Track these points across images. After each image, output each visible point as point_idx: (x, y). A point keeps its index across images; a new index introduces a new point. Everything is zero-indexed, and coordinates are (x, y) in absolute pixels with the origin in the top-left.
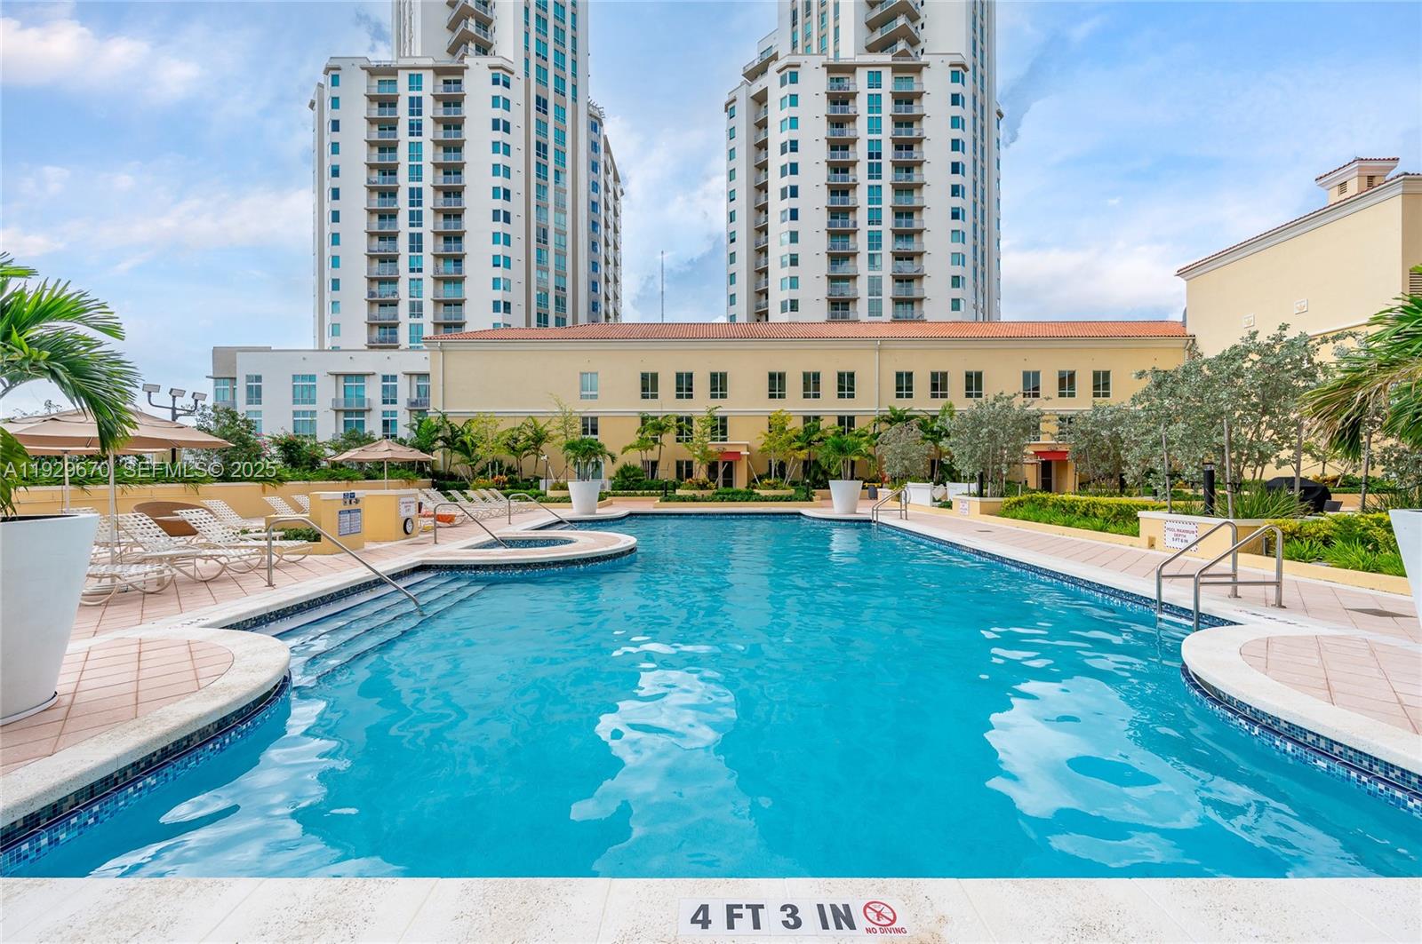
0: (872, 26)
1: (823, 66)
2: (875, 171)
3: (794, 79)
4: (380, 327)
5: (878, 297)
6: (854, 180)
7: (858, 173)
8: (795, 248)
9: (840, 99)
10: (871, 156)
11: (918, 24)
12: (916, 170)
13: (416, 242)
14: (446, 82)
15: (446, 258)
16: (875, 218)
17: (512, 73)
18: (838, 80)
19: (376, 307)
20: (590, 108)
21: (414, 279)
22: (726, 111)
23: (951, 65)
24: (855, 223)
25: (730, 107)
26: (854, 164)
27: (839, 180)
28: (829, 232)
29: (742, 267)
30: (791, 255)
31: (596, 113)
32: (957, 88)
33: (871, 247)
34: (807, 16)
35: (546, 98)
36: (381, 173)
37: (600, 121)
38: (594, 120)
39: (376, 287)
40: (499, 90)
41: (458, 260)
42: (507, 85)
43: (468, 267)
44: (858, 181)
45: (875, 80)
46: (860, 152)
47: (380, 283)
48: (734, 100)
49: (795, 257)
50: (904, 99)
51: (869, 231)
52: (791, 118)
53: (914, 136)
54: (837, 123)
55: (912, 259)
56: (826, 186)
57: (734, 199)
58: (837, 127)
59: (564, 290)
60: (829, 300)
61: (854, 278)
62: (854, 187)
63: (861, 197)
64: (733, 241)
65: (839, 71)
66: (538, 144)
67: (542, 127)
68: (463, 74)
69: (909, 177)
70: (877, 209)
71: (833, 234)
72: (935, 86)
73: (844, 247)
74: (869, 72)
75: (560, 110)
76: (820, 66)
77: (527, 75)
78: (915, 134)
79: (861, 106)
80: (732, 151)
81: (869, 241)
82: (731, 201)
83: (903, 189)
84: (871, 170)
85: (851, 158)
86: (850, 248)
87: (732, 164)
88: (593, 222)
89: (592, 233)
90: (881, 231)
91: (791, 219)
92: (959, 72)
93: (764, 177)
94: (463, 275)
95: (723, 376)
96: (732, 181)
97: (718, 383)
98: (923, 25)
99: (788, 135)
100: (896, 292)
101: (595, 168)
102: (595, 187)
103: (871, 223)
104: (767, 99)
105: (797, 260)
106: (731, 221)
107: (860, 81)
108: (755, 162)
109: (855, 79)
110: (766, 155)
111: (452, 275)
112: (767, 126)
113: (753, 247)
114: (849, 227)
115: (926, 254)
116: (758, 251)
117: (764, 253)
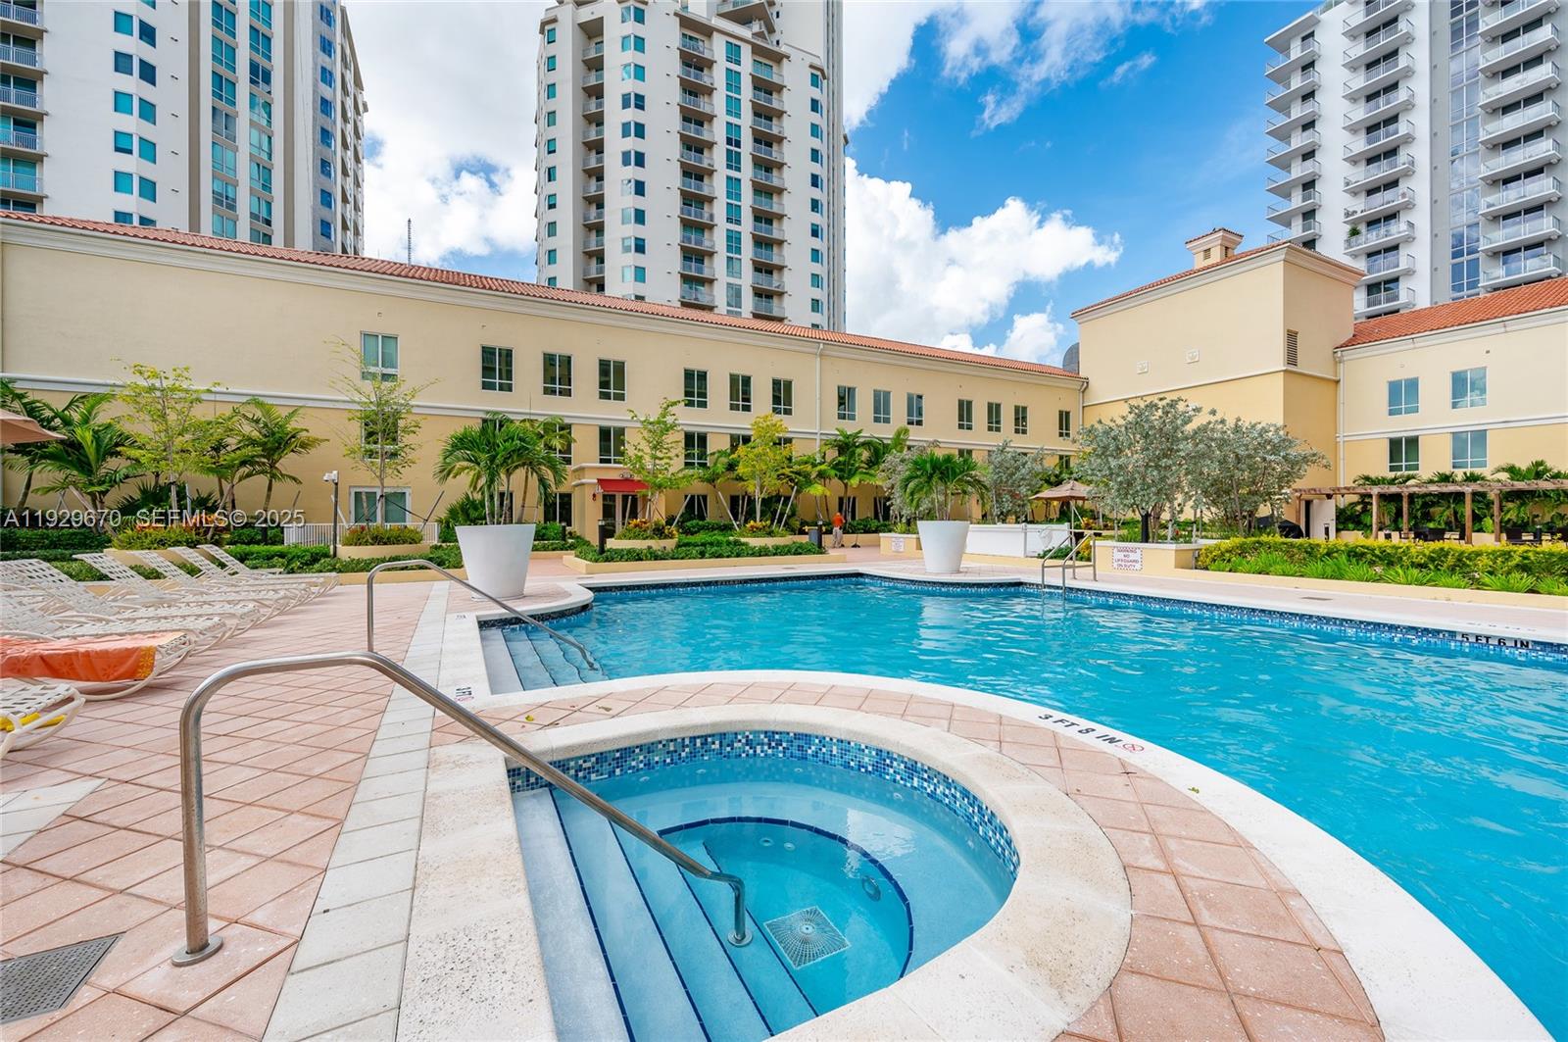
1: (676, 14)
2: (733, 161)
3: (640, 17)
5: (737, 310)
6: (710, 165)
7: (715, 157)
8: (640, 231)
9: (694, 63)
10: (729, 141)
11: (774, 10)
12: (775, 172)
16: (734, 216)
18: (691, 38)
22: (542, 32)
23: (811, 67)
24: (712, 217)
25: (547, 28)
27: (692, 159)
28: (682, 220)
29: (566, 242)
30: (636, 238)
32: (816, 93)
33: (729, 249)
43: (50, 139)
44: (715, 168)
45: (734, 54)
46: (717, 132)
48: (555, 21)
49: (642, 242)
50: (765, 87)
51: (727, 230)
52: (636, 65)
53: (774, 133)
54: (692, 90)
55: (771, 272)
57: (554, 151)
58: (690, 94)
61: (711, 282)
62: (710, 173)
63: (717, 186)
64: (552, 206)
65: (693, 28)
69: (767, 179)
70: (736, 205)
71: (687, 225)
72: (794, 77)
73: (699, 243)
74: (727, 42)
76: (672, 13)
78: (775, 131)
79: (718, 77)
80: (551, 87)
81: (728, 241)
82: (549, 152)
83: (763, 191)
84: (729, 158)
85: (706, 136)
86: (706, 245)
87: (552, 105)
88: (323, 129)
89: (321, 147)
90: (740, 233)
91: (636, 194)
92: (817, 76)
93: (597, 134)
94: (38, 151)
95: (620, 367)
96: (551, 128)
97: (611, 378)
98: (778, 13)
99: (631, 86)
100: (756, 307)
101: (326, 46)
102: (326, 76)
103: (729, 220)
104: (602, 34)
105: (644, 246)
106: (549, 180)
107: (717, 49)
108: (584, 111)
109: (711, 45)
110: (600, 105)
111: (10, 147)
112: (602, 69)
113: (582, 221)
114: (705, 220)
115: (785, 269)
116: (589, 228)
117: (597, 232)
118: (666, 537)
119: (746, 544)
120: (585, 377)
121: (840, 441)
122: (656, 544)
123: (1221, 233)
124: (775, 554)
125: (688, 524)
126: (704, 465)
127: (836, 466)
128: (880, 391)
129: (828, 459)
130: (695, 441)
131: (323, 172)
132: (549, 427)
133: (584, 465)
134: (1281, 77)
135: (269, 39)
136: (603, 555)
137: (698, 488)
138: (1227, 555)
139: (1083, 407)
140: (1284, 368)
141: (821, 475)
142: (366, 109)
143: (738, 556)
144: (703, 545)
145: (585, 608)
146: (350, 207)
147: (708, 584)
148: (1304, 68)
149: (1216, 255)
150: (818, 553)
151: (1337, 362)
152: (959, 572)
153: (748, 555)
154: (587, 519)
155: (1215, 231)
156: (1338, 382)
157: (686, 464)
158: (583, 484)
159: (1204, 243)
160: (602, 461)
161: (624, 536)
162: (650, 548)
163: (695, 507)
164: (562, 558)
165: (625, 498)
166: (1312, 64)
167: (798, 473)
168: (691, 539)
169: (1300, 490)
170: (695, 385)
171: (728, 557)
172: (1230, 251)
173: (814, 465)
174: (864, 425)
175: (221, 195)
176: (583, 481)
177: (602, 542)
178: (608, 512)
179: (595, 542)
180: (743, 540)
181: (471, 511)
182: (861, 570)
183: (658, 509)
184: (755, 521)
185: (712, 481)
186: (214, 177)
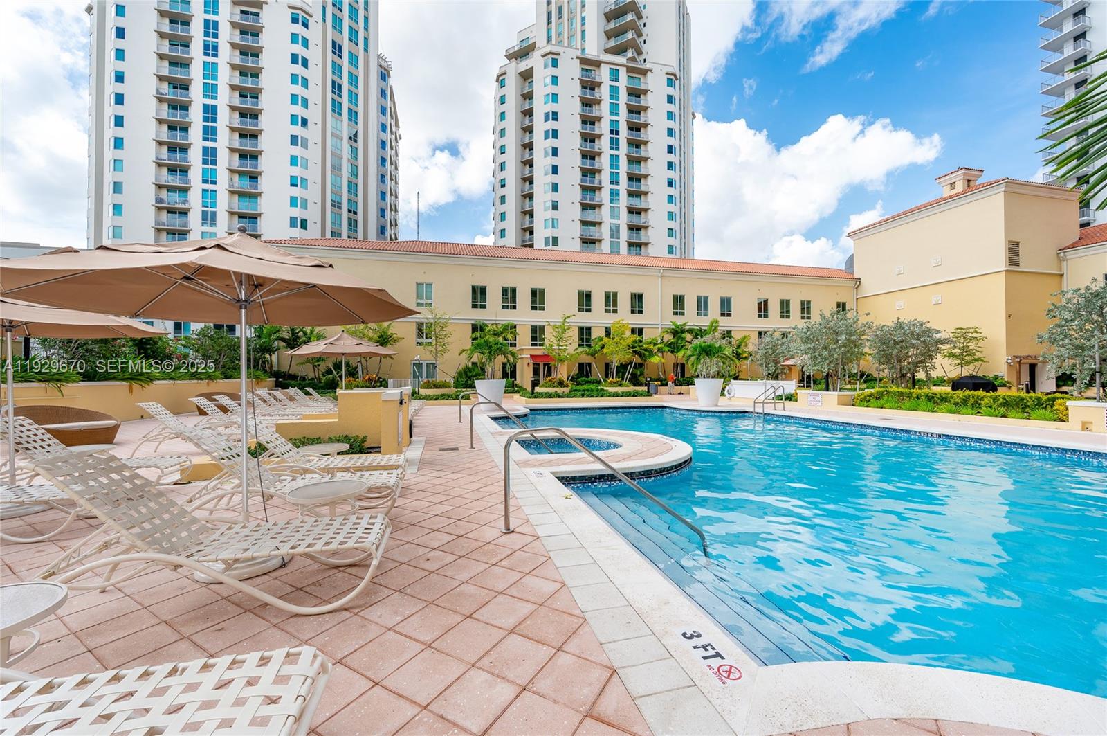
0: (609, 35)
1: (577, 58)
2: (614, 144)
3: (555, 64)
4: (168, 233)
5: (617, 240)
6: (599, 149)
7: (602, 143)
8: (555, 196)
9: (589, 85)
10: (612, 132)
11: (642, 39)
12: (643, 147)
13: (210, 156)
14: (242, 12)
15: (241, 174)
16: (614, 180)
17: (311, 16)
18: (587, 70)
19: (164, 214)
20: (380, 60)
21: (208, 190)
22: (497, 81)
23: (667, 74)
24: (600, 182)
25: (500, 78)
26: (599, 136)
27: (588, 147)
28: (581, 186)
29: (511, 207)
30: (553, 201)
31: (385, 65)
32: (670, 91)
33: (611, 201)
34: (559, 18)
35: (341, 44)
36: (171, 86)
37: (388, 72)
38: (383, 71)
39: (164, 194)
40: (298, 29)
41: (254, 177)
42: (305, 25)
43: (264, 184)
44: (603, 150)
45: (614, 76)
46: (604, 128)
47: (168, 191)
48: (505, 73)
49: (556, 203)
50: (634, 93)
51: (611, 189)
52: (553, 94)
53: (641, 122)
54: (587, 103)
55: (640, 213)
56: (579, 151)
57: (504, 153)
58: (586, 106)
59: (355, 213)
60: (581, 239)
61: (600, 223)
62: (599, 154)
63: (604, 162)
65: (588, 64)
66: (334, 82)
67: (337, 69)
68: (262, 8)
69: (637, 152)
70: (616, 173)
71: (584, 189)
72: (656, 86)
73: (592, 199)
74: (610, 68)
75: (354, 59)
76: (575, 58)
77: (324, 20)
78: (642, 120)
79: (604, 93)
80: (503, 114)
81: (611, 196)
82: (502, 153)
83: (634, 160)
84: (611, 143)
85: (597, 131)
86: (596, 201)
87: (503, 125)
88: (382, 157)
89: (380, 167)
90: (619, 190)
91: (553, 173)
92: (672, 79)
93: (530, 138)
94: (259, 191)
95: (542, 292)
96: (503, 138)
97: (537, 297)
98: (645, 41)
99: (550, 107)
100: (630, 237)
101: (383, 111)
102: (383, 127)
103: (612, 183)
104: (532, 77)
105: (557, 206)
106: (502, 170)
107: (603, 74)
108: (522, 125)
109: (600, 72)
110: (531, 121)
111: (247, 190)
112: (532, 98)
113: (520, 193)
114: (596, 184)
115: (649, 211)
116: (525, 196)
117: (530, 198)
118: (565, 386)
119: (607, 391)
120: (524, 299)
121: (673, 329)
122: (559, 390)
123: (962, 171)
124: (622, 396)
125: (580, 379)
126: (589, 346)
127: (669, 345)
128: (701, 297)
129: (665, 340)
130: (585, 333)
131: (382, 181)
132: (505, 328)
133: (523, 347)
134: (1056, 24)
135: (357, 113)
136: (534, 395)
137: (586, 359)
138: (868, 398)
139: (857, 299)
140: (1005, 269)
141: (660, 350)
142: (400, 138)
143: (602, 396)
144: (584, 390)
145: (526, 415)
146: (393, 197)
147: (583, 409)
148: (1075, 15)
149: (960, 187)
150: (647, 396)
151: (1060, 261)
152: (717, 406)
153: (607, 396)
154: (525, 376)
155: (959, 169)
156: (1062, 275)
157: (579, 345)
158: (522, 358)
159: (951, 179)
160: (532, 345)
161: (543, 386)
162: (556, 392)
163: (584, 369)
164: (513, 397)
165: (545, 365)
166: (1083, 11)
167: (645, 350)
168: (579, 387)
169: (1020, 357)
170: (585, 299)
171: (596, 397)
172: (972, 184)
173: (655, 345)
174: (691, 318)
175: (335, 202)
176: (523, 356)
177: (533, 389)
178: (536, 372)
179: (529, 389)
180: (605, 388)
181: (468, 373)
182: (665, 404)
183: (562, 372)
184: (613, 378)
185: (593, 355)
186: (332, 193)
